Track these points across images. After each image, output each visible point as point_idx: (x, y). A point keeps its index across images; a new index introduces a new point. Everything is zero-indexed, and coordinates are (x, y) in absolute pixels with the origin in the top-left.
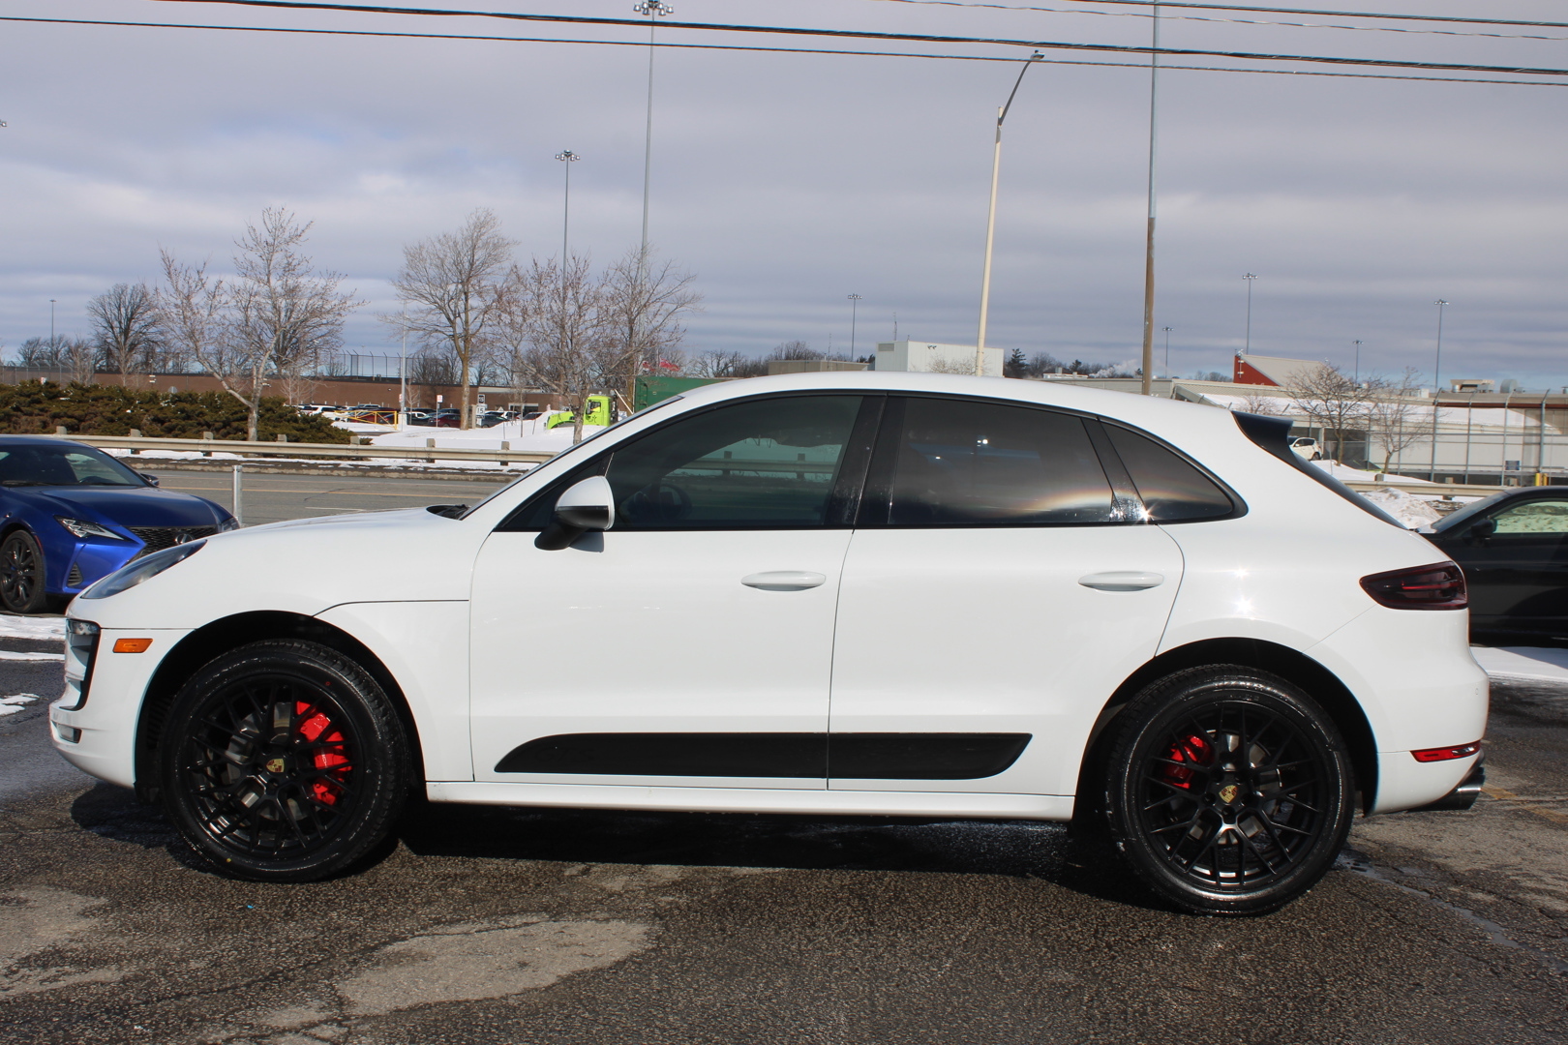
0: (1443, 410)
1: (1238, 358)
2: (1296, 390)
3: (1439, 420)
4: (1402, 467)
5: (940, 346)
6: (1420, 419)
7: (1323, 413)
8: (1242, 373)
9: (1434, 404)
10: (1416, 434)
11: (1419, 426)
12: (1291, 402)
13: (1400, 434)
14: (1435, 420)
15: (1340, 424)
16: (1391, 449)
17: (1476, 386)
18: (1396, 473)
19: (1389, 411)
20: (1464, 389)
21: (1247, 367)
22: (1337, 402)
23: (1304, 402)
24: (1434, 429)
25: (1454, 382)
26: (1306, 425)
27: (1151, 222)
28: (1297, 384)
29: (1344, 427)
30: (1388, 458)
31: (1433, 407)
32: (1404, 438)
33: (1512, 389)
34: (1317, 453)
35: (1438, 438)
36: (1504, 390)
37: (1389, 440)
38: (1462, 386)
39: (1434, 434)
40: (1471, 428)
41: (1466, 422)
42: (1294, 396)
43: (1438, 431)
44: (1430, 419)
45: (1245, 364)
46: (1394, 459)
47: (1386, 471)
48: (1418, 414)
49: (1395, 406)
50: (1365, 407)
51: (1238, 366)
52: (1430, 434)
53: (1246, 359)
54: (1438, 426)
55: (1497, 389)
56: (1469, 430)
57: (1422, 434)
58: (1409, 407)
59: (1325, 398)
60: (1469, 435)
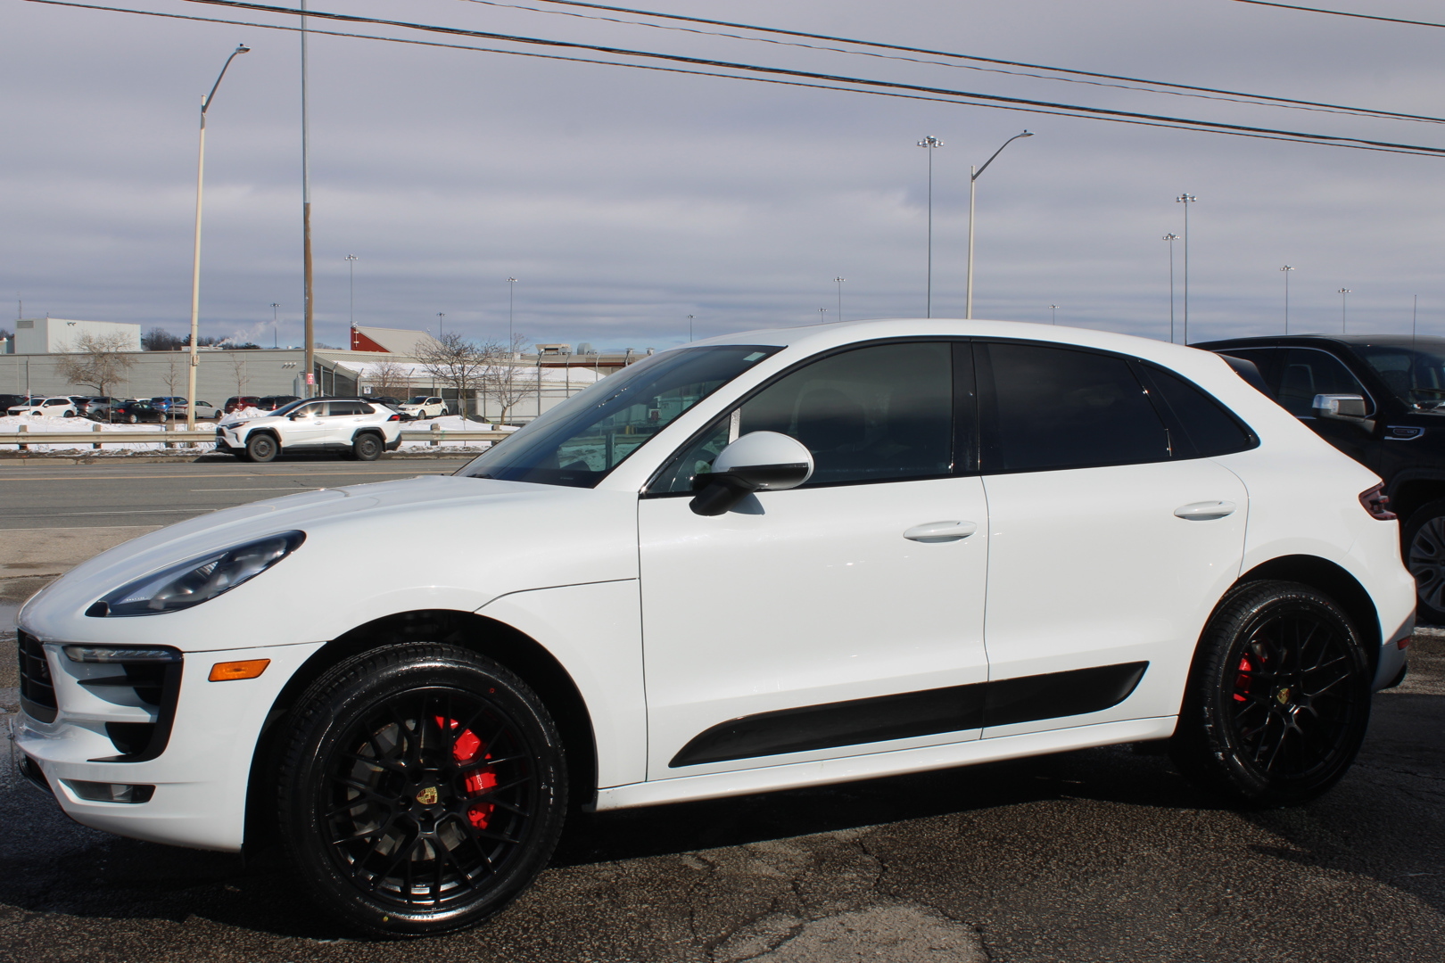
0: (545, 370)
1: (353, 329)
2: (425, 356)
3: (543, 378)
4: (513, 419)
5: (78, 323)
6: (528, 378)
7: (448, 375)
8: (357, 342)
9: (537, 365)
10: (525, 390)
11: (526, 383)
12: (419, 367)
13: (511, 391)
14: (539, 378)
15: (464, 383)
16: (505, 405)
17: (557, 349)
18: (509, 425)
19: (502, 372)
20: (548, 352)
21: (362, 337)
22: (460, 366)
23: (432, 367)
24: (539, 386)
25: (539, 347)
26: (430, 386)
27: (306, 208)
28: (426, 350)
29: (467, 387)
30: (503, 412)
31: (537, 368)
32: (514, 395)
33: (586, 351)
34: (445, 410)
35: (542, 394)
36: (580, 352)
37: (503, 396)
38: (546, 349)
39: (539, 391)
40: (570, 385)
41: (566, 380)
42: (423, 361)
43: (542, 388)
44: (536, 378)
45: (360, 335)
46: (507, 413)
47: (502, 423)
48: (526, 373)
49: (507, 368)
50: (482, 370)
51: (353, 337)
52: (535, 390)
53: (361, 330)
54: (542, 384)
55: (575, 351)
56: (567, 386)
57: (529, 391)
58: (516, 368)
59: (450, 362)
60: (567, 390)
